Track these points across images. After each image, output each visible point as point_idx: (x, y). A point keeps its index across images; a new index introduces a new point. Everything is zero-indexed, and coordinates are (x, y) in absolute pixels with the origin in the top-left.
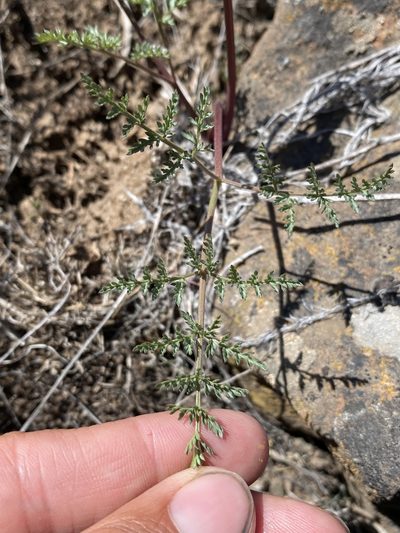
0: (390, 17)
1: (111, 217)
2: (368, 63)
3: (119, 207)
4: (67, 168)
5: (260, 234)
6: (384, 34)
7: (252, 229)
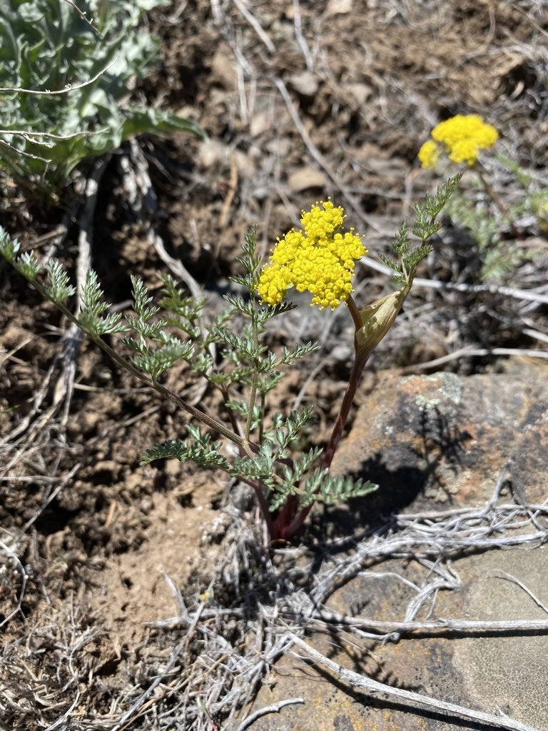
0: (477, 474)
1: (142, 587)
2: (448, 517)
3: (153, 579)
4: (108, 505)
5: (303, 677)
6: (467, 489)
7: (295, 668)
